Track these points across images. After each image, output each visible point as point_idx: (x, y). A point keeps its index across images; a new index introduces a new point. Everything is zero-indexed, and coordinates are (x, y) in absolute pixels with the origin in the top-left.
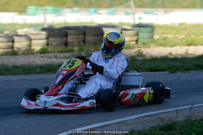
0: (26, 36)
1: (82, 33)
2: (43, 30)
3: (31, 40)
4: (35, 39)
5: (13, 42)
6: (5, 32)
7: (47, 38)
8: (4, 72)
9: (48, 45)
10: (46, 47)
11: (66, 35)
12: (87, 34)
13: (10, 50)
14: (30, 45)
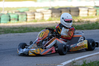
0: (41, 12)
1: (69, 10)
2: (50, 9)
3: (43, 14)
4: (45, 14)
5: (35, 15)
6: (30, 11)
7: (52, 13)
8: (32, 30)
9: (52, 17)
10: (51, 18)
11: (61, 12)
12: (71, 11)
13: (33, 20)
14: (43, 17)
